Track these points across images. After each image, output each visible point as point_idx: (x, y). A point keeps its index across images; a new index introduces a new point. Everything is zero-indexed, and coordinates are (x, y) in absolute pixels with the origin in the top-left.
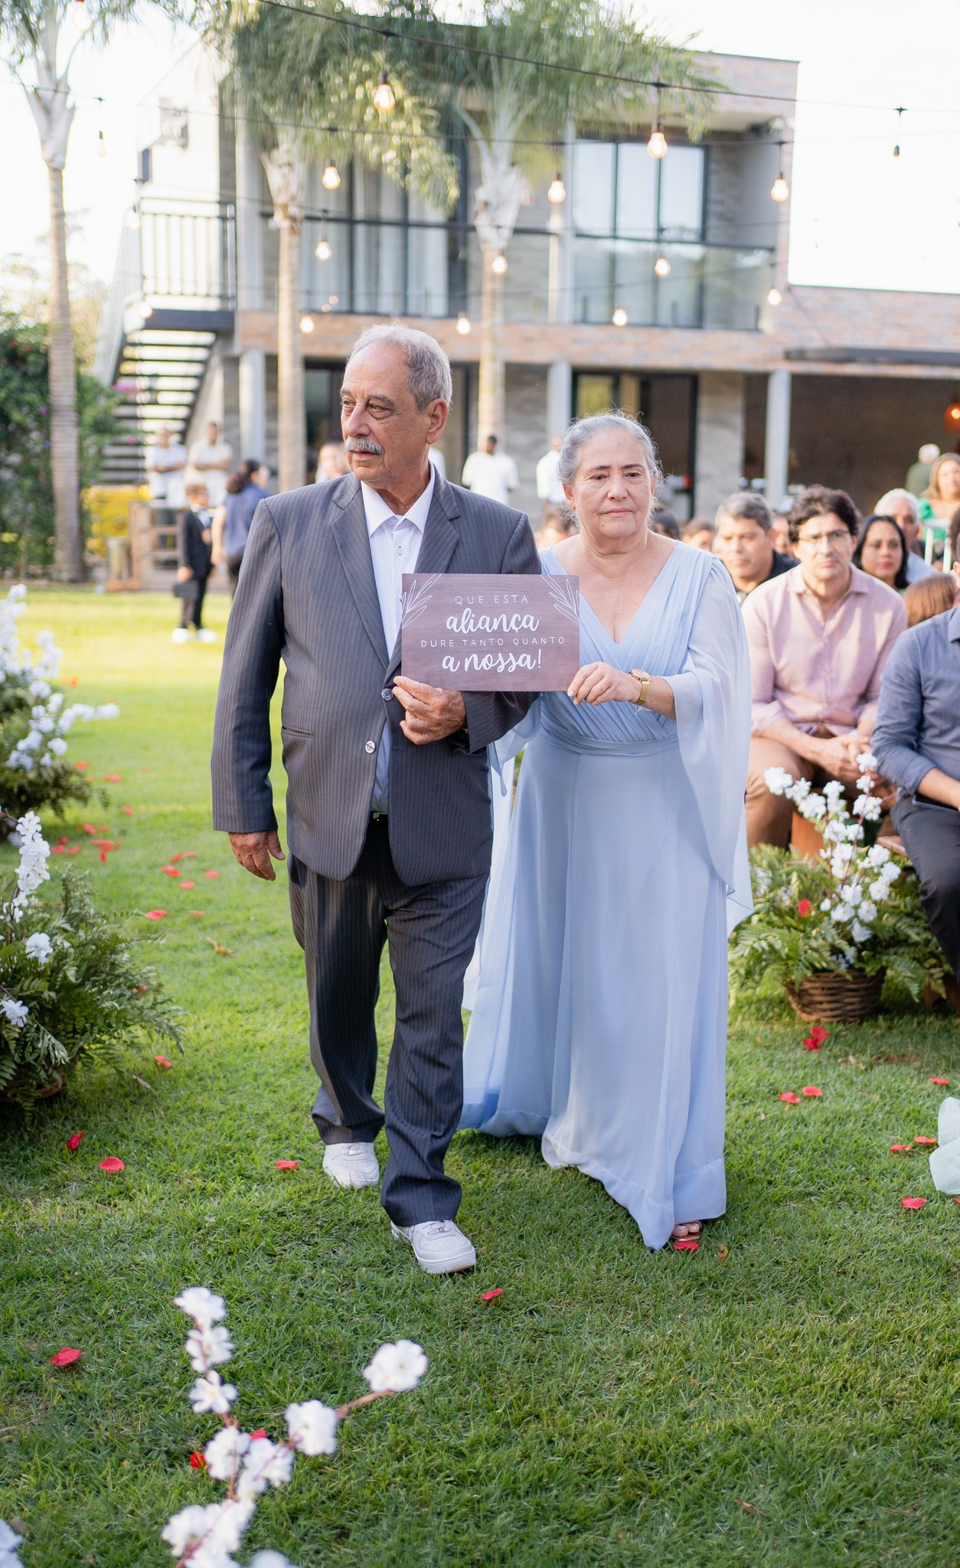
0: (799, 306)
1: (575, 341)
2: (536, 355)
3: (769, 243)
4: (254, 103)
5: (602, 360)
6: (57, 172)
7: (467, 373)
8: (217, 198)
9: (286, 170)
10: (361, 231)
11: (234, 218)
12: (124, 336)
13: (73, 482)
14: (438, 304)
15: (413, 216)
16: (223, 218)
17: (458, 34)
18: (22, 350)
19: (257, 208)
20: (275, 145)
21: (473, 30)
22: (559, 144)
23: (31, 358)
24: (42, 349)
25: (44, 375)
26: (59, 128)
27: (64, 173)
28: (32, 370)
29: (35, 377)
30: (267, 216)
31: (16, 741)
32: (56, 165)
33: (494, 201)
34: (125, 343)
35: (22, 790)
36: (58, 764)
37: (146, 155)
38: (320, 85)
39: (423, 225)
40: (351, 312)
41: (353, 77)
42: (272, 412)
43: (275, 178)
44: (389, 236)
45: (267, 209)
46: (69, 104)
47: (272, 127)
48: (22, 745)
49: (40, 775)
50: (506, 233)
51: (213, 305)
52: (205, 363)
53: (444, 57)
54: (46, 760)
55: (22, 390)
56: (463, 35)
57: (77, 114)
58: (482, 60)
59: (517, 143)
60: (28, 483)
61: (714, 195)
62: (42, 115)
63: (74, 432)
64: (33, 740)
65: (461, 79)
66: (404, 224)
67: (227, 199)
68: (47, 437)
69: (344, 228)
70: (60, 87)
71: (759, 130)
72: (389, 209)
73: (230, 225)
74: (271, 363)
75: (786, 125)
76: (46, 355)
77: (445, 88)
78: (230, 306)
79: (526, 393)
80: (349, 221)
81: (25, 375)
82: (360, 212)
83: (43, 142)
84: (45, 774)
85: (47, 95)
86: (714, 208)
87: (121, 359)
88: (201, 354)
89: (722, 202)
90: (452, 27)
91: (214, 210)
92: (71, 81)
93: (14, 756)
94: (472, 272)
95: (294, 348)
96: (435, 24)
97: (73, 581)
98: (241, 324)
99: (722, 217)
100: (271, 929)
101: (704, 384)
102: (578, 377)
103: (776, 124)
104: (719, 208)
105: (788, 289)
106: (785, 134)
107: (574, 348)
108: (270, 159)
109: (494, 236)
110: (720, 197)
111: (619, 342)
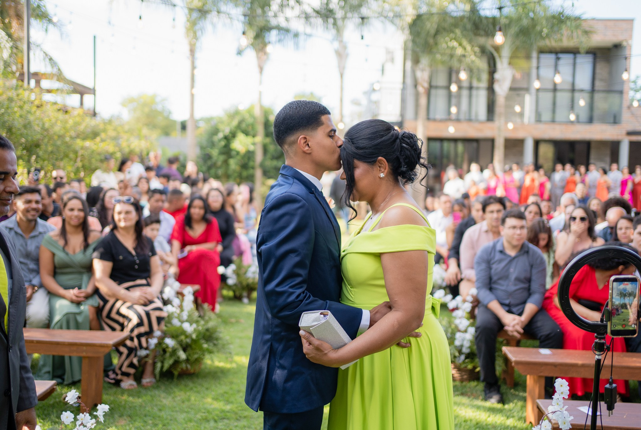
0: (633, 114)
1: (535, 129)
3: (620, 90)
4: (414, 48)
5: (547, 136)
8: (402, 81)
9: (422, 71)
14: (483, 117)
15: (474, 85)
19: (413, 84)
20: (420, 62)
22: (528, 57)
30: (416, 86)
33: (501, 78)
38: (436, 42)
39: (478, 88)
40: (449, 120)
41: (447, 39)
43: (419, 73)
44: (465, 92)
45: (416, 84)
46: (347, 52)
47: (419, 56)
56: (491, 21)
57: (349, 55)
59: (511, 57)
61: (596, 72)
62: (339, 57)
65: (489, 34)
66: (471, 88)
71: (617, 47)
72: (464, 84)
75: (628, 44)
77: (483, 39)
80: (449, 88)
85: (341, 50)
89: (602, 74)
90: (487, 18)
91: (401, 85)
94: (496, 105)
95: (424, 134)
96: (480, 17)
98: (406, 124)
99: (601, 80)
101: (593, 145)
102: (537, 143)
103: (625, 44)
104: (600, 76)
105: (628, 107)
106: (627, 47)
107: (535, 132)
108: (417, 67)
109: (502, 91)
110: (600, 72)
111: (554, 129)
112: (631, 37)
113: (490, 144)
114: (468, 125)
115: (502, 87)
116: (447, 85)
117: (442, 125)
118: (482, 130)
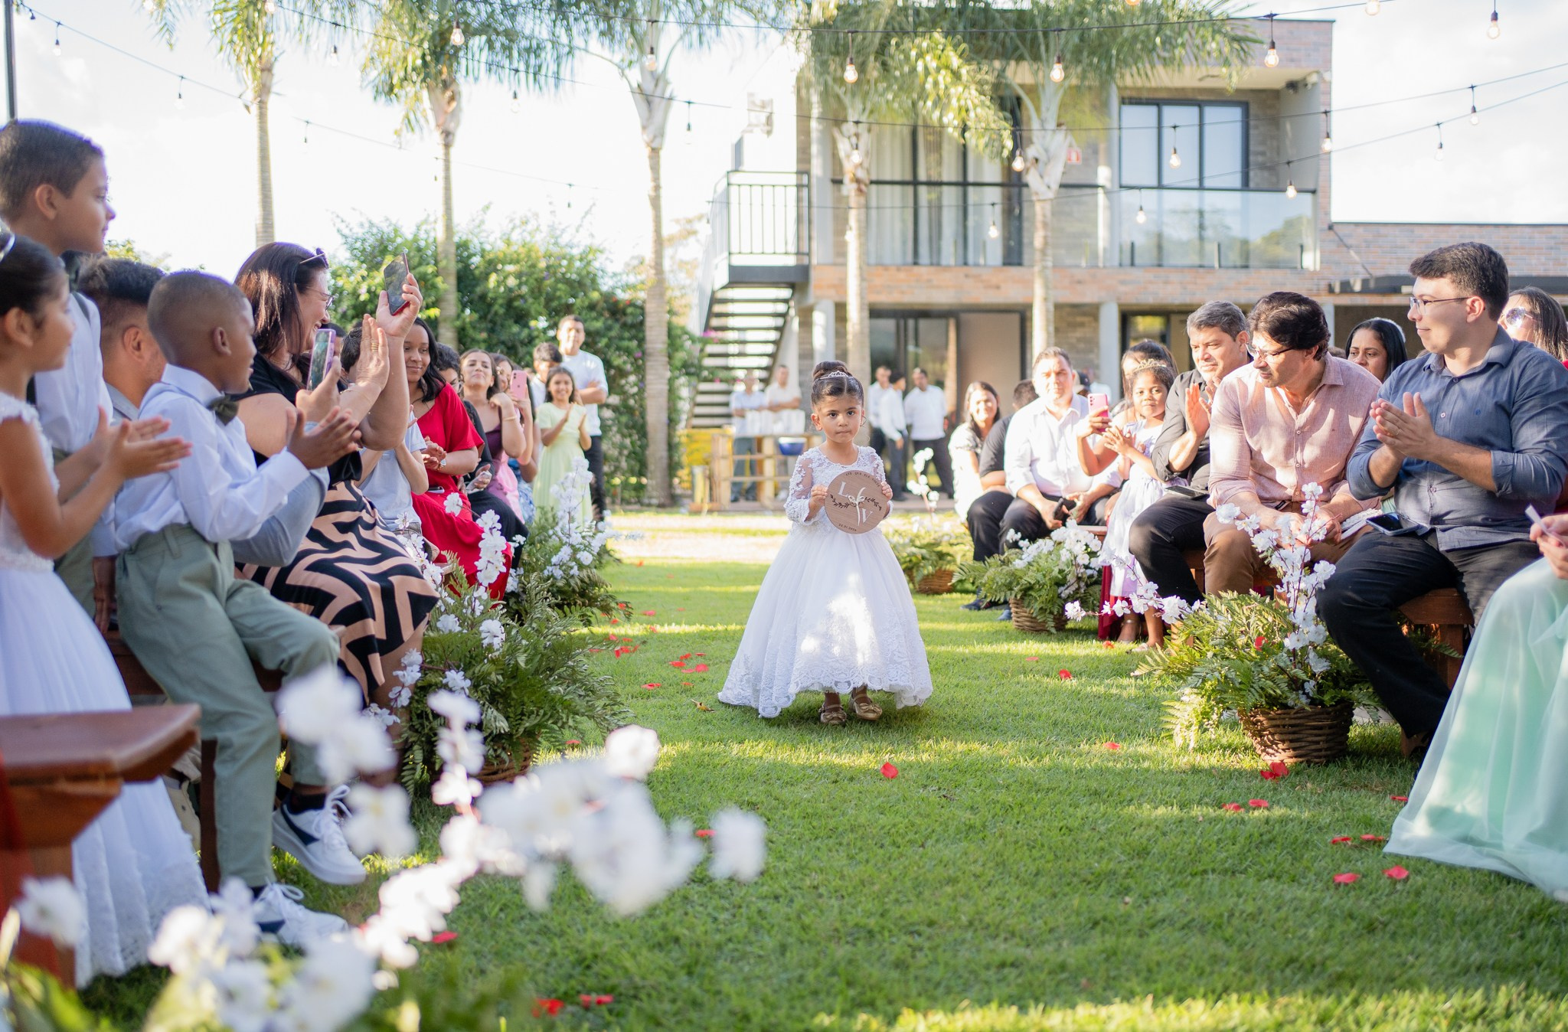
0: (1341, 242)
1: (1123, 282)
2: (1087, 296)
3: (1311, 187)
4: (826, 84)
5: (1149, 299)
6: (655, 152)
7: (1023, 315)
8: (794, 169)
9: (853, 140)
10: (923, 190)
11: (808, 186)
12: (713, 293)
13: (664, 417)
14: (995, 254)
15: (971, 178)
16: (799, 186)
17: (1009, 15)
18: (621, 305)
19: (830, 176)
20: (845, 120)
21: (1021, 13)
22: (1102, 107)
23: (630, 310)
24: (639, 303)
25: (640, 324)
26: (658, 116)
27: (662, 153)
28: (629, 320)
29: (633, 326)
30: (838, 182)
32: (655, 145)
33: (1043, 158)
34: (714, 300)
36: (584, 575)
37: (738, 147)
38: (884, 64)
39: (981, 184)
40: (916, 263)
41: (913, 53)
43: (843, 146)
44: (950, 196)
45: (838, 177)
46: (667, 95)
47: (843, 107)
50: (1055, 186)
51: (791, 261)
52: (784, 315)
53: (995, 38)
54: (575, 571)
55: (622, 338)
56: (1011, 18)
58: (1029, 36)
59: (1063, 106)
60: (624, 419)
61: (1252, 148)
62: (644, 106)
63: (665, 374)
65: (1010, 53)
66: (964, 184)
67: (803, 171)
68: (642, 380)
69: (910, 189)
70: (658, 79)
71: (1296, 86)
72: (950, 173)
73: (805, 191)
74: (841, 309)
75: (1322, 79)
76: (642, 308)
77: (997, 64)
78: (805, 261)
79: (1079, 333)
80: (915, 183)
81: (624, 326)
82: (922, 176)
83: (644, 128)
84: (572, 582)
85: (649, 87)
86: (1252, 158)
87: (711, 314)
88: (781, 308)
89: (1263, 154)
91: (793, 179)
92: (671, 75)
94: (1026, 225)
95: (862, 296)
97: (661, 506)
98: (814, 275)
99: (1263, 167)
102: (1126, 318)
103: (1313, 79)
104: (1260, 159)
105: (1331, 228)
106: (1322, 87)
107: (1122, 289)
108: (841, 132)
109: (1044, 188)
110: (1261, 148)
111: (1166, 282)
112: (1328, 63)
113: (1015, 319)
114: (967, 276)
115: (1046, 179)
116: (908, 177)
117: (902, 275)
118: (998, 287)
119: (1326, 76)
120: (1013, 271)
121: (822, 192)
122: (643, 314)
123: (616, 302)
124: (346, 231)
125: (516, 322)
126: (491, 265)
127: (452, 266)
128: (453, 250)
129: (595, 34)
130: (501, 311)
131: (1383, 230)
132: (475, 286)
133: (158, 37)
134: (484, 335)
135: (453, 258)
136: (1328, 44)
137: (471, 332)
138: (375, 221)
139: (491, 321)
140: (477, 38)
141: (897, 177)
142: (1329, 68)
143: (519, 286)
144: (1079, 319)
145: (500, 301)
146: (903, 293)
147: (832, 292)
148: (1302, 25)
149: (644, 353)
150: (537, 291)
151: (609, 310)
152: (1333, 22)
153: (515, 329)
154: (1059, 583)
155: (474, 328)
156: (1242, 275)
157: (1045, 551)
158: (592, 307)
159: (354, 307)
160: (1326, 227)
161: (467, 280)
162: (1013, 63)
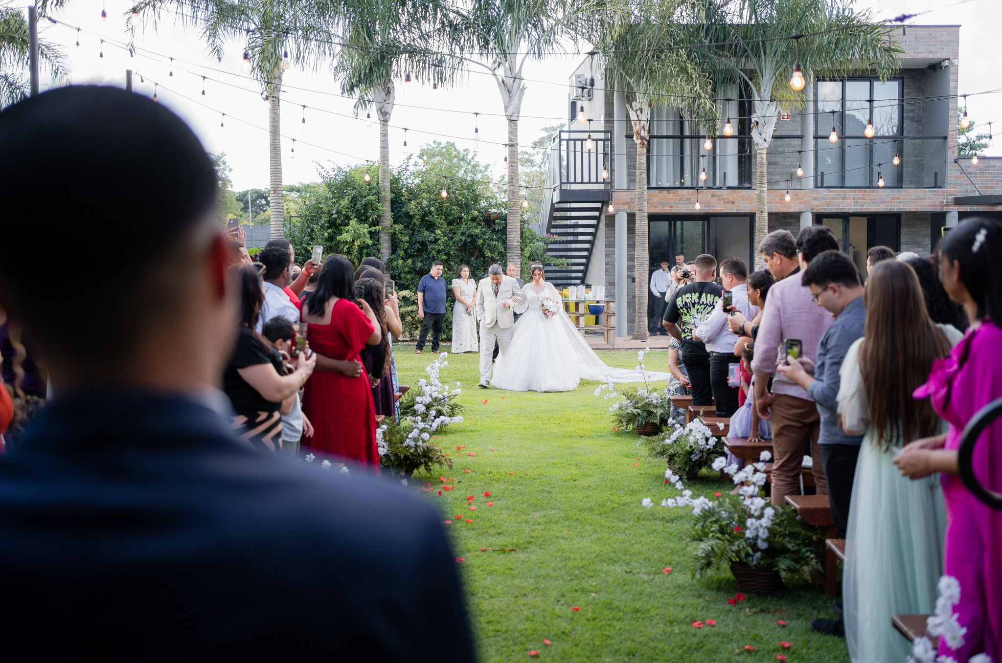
0: (964, 171)
1: (815, 199)
2: (791, 207)
3: (944, 134)
6: (513, 122)
9: (639, 112)
10: (687, 142)
11: (611, 140)
12: (553, 205)
15: (719, 133)
16: (605, 140)
18: (493, 217)
20: (634, 99)
23: (498, 221)
24: (504, 216)
25: (504, 230)
26: (516, 100)
27: (518, 122)
28: (498, 227)
29: (499, 231)
30: (629, 137)
31: (408, 435)
32: (513, 118)
34: (554, 210)
35: (406, 457)
36: (425, 445)
39: (724, 137)
40: (682, 187)
42: (631, 246)
43: (633, 116)
46: (521, 86)
47: (632, 90)
48: (410, 436)
49: (416, 450)
51: (602, 187)
52: (598, 218)
55: (491, 239)
57: (526, 91)
61: (905, 108)
62: (506, 95)
63: (519, 261)
64: (415, 433)
66: (713, 137)
67: (609, 131)
69: (678, 140)
70: (516, 78)
71: (934, 67)
73: (609, 144)
74: (632, 218)
75: (952, 64)
76: (505, 220)
78: (610, 188)
80: (681, 137)
81: (494, 231)
82: (687, 132)
83: (506, 108)
84: (418, 450)
85: (509, 81)
86: (905, 114)
87: (553, 218)
88: (596, 214)
90: (736, 27)
91: (601, 136)
92: (523, 75)
93: (408, 440)
98: (615, 196)
99: (912, 120)
100: (500, 531)
102: (818, 218)
103: (946, 64)
104: (911, 114)
105: (956, 162)
106: (951, 69)
107: (815, 203)
108: (631, 106)
109: (763, 141)
110: (911, 108)
111: (844, 198)
112: (956, 53)
113: (746, 221)
114: (713, 196)
115: (763, 136)
116: (678, 134)
117: (671, 195)
118: (733, 203)
119: (955, 62)
120: (743, 192)
121: (620, 144)
122: (506, 224)
123: (489, 216)
124: (325, 174)
125: (427, 229)
126: (414, 194)
127: (388, 195)
128: (389, 185)
129: (477, 48)
130: (418, 223)
131: (992, 162)
132: (401, 207)
133: (212, 54)
134: (407, 238)
135: (388, 190)
136: (956, 41)
137: (399, 236)
138: (342, 166)
139: (411, 229)
140: (404, 56)
141: (671, 134)
142: (957, 57)
143: (429, 206)
144: (789, 220)
145: (417, 217)
146: (671, 207)
147: (626, 207)
148: (938, 29)
149: (505, 249)
150: (440, 210)
151: (484, 221)
152: (960, 26)
153: (426, 233)
154: (690, 453)
155: (402, 233)
156: (895, 193)
157: (685, 433)
158: (474, 219)
159: (329, 222)
160: (953, 161)
161: (396, 204)
162: (743, 59)
